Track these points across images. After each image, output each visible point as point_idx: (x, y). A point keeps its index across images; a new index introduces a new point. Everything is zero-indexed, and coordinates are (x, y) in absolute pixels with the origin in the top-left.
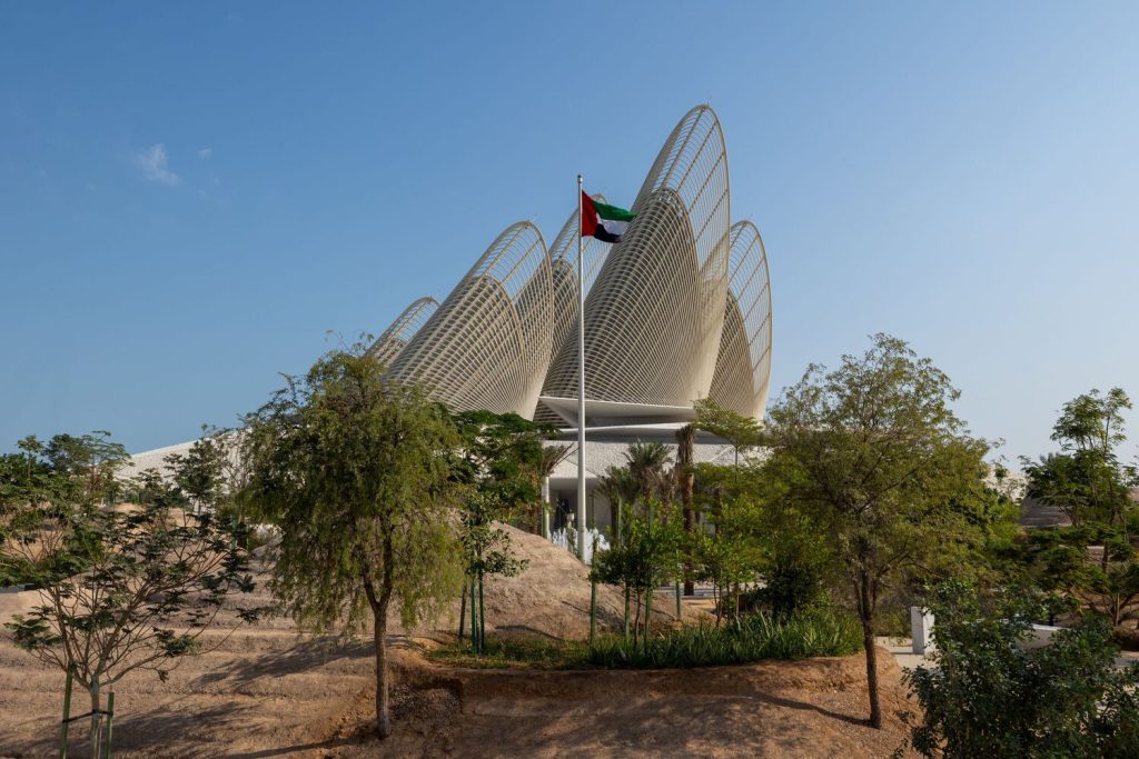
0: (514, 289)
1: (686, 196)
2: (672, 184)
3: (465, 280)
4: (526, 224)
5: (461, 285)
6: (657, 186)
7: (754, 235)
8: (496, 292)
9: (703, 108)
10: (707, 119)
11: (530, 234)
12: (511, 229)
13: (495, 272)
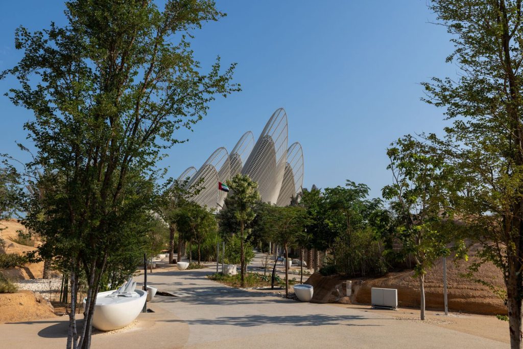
0: (218, 169)
1: (274, 138)
2: (270, 134)
3: (203, 165)
4: (223, 148)
5: (202, 167)
6: (265, 135)
7: (300, 147)
8: (213, 170)
9: (282, 109)
10: (283, 112)
11: (223, 152)
12: (218, 149)
13: (213, 163)
